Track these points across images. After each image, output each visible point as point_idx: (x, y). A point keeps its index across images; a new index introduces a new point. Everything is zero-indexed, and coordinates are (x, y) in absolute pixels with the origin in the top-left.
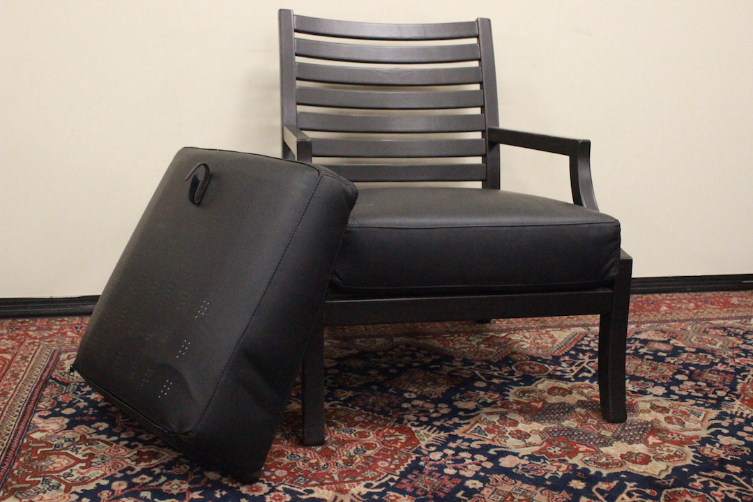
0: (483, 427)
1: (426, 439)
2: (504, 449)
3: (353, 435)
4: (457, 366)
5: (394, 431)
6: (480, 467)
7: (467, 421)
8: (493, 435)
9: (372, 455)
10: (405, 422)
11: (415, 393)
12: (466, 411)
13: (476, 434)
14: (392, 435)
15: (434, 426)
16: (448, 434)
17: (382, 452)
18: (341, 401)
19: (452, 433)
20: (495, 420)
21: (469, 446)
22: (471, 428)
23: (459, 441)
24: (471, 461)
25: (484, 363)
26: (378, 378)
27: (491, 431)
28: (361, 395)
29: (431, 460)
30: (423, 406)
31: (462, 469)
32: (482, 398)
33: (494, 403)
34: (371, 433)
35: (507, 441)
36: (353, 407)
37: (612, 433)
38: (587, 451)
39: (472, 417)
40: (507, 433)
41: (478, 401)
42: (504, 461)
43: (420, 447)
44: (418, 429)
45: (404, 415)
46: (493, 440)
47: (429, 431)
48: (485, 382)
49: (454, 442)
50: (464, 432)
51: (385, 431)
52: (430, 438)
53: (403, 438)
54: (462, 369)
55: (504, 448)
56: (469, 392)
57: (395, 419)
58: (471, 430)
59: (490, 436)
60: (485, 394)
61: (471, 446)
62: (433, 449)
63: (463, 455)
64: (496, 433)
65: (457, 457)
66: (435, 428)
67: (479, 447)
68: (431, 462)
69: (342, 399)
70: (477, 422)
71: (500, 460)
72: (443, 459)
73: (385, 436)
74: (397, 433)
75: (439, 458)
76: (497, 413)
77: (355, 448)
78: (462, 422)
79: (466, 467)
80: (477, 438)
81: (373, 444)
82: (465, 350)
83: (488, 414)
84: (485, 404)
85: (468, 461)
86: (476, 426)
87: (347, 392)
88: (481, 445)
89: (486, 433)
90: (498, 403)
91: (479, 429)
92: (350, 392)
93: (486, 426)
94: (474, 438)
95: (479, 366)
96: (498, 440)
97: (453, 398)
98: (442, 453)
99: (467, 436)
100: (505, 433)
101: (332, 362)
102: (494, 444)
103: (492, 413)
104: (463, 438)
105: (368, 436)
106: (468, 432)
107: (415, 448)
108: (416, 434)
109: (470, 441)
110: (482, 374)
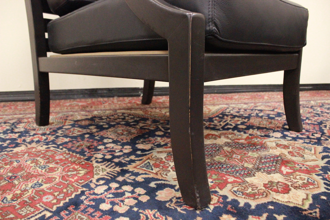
0: (152, 163)
1: (101, 173)
2: (163, 182)
3: (44, 171)
4: (148, 123)
5: (78, 167)
6: (136, 201)
7: (140, 158)
8: (158, 169)
9: (45, 189)
10: (93, 159)
11: (112, 139)
12: (143, 150)
13: (144, 169)
14: (76, 170)
15: (114, 162)
16: (121, 168)
17: (55, 186)
18: (57, 145)
19: (124, 168)
20: (163, 157)
21: (134, 180)
22: (142, 163)
23: (127, 175)
24: (130, 195)
25: (166, 122)
26: (93, 130)
27: (156, 166)
28: (73, 141)
29: (94, 194)
30: (113, 148)
31: (117, 204)
32: (158, 142)
33: (166, 145)
34: (60, 169)
35: (168, 174)
36: (62, 149)
37: (253, 165)
38: (234, 182)
39: (146, 155)
40: (170, 167)
41: (154, 144)
42: (160, 194)
43: (91, 182)
44: (99, 165)
45: (94, 154)
46: (156, 174)
47: (107, 166)
48: (163, 131)
49: (123, 176)
50: (135, 167)
51: (71, 167)
52: (105, 173)
53: (82, 172)
54: (151, 125)
55: (164, 180)
56: (150, 138)
57: (86, 157)
58: (141, 165)
59: (155, 170)
60: (161, 139)
61: (136, 179)
62: (102, 182)
63: (125, 188)
64: (161, 167)
65: (119, 191)
66: (113, 164)
67: (143, 180)
68: (92, 197)
69: (59, 143)
70: (149, 159)
71: (157, 194)
72: (106, 193)
73: (69, 171)
74: (80, 169)
75: (102, 192)
76: (165, 152)
77: (36, 182)
78: (137, 159)
79: (122, 201)
80: (144, 172)
81: (54, 178)
82: (156, 115)
83: (158, 152)
84: (159, 146)
85: (127, 195)
86: (147, 162)
87: (65, 139)
88: (144, 178)
89: (153, 167)
90: (168, 144)
91: (148, 164)
92: (68, 139)
93: (154, 162)
94: (141, 172)
95: (162, 123)
96: (161, 174)
97: (137, 142)
98: (108, 187)
99: (136, 171)
100: (168, 167)
101: (71, 122)
102: (156, 177)
103: (161, 152)
104: (132, 172)
105: (55, 171)
106: (138, 167)
107: (86, 182)
108: (95, 169)
109: (137, 174)
110: (162, 127)
